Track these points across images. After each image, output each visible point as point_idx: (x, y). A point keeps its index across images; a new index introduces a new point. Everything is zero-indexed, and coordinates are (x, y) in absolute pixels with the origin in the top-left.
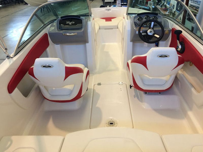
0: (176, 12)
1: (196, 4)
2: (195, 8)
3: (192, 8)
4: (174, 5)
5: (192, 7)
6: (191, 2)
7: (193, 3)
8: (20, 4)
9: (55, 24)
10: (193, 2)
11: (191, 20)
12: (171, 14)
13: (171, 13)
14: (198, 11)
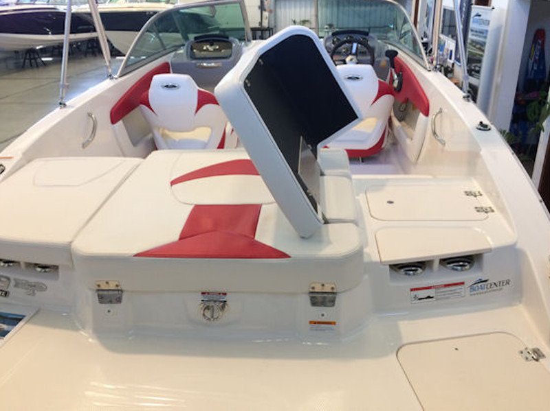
0: (455, 65)
1: (480, 36)
2: (478, 46)
3: (474, 46)
4: (451, 51)
5: (474, 44)
6: (473, 35)
7: (476, 36)
8: (96, 56)
9: (181, 51)
10: (475, 33)
11: (473, 73)
12: (443, 68)
13: (442, 66)
14: (483, 51)
